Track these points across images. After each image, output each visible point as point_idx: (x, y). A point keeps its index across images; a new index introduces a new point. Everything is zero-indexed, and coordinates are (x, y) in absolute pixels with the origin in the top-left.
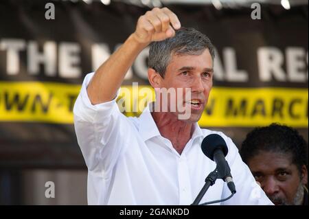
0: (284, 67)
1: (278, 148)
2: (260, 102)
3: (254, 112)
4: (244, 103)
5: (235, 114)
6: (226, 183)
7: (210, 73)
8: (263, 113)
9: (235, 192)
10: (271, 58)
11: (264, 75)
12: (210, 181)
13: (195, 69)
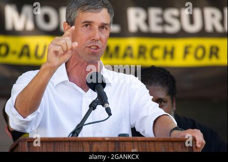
0: (147, 22)
1: (158, 83)
2: (129, 48)
3: (125, 55)
4: (117, 49)
5: (111, 56)
6: (104, 108)
7: (106, 26)
8: (131, 56)
9: (111, 115)
10: (137, 15)
11: (132, 27)
12: (93, 107)
13: (94, 23)
